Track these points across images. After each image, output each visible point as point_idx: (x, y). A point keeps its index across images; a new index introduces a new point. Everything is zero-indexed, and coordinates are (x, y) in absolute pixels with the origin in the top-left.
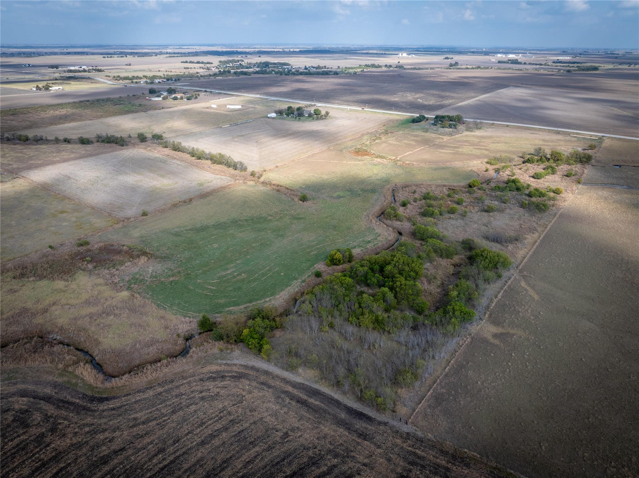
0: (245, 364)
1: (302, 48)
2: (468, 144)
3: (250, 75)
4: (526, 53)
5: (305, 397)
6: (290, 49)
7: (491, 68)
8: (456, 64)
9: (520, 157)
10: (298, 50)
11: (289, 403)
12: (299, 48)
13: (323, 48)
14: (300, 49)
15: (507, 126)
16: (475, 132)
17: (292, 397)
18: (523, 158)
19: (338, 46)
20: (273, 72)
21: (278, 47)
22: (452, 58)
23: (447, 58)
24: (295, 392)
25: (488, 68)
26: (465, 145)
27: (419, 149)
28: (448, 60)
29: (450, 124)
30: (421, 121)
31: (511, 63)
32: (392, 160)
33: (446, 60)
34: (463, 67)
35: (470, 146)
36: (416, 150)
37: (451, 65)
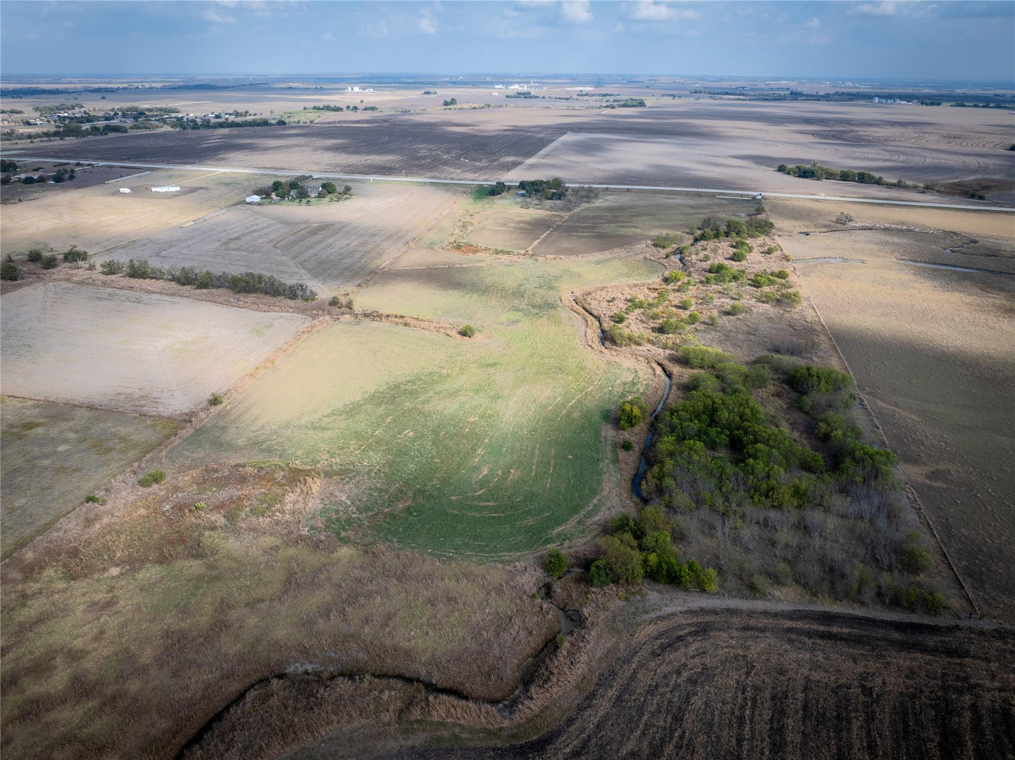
0: (686, 609)
1: (163, 82)
2: (602, 221)
3: (126, 131)
4: (530, 83)
5: (822, 628)
6: (144, 84)
8: (453, 101)
10: (159, 85)
11: (813, 643)
14: (163, 84)
15: (628, 190)
16: (593, 202)
17: (810, 634)
22: (435, 93)
23: (428, 93)
24: (800, 624)
26: (601, 223)
27: (545, 235)
28: (432, 96)
29: (554, 194)
30: (503, 191)
31: (525, 98)
32: (524, 255)
33: (427, 96)
34: (465, 106)
35: (609, 223)
36: (542, 236)
37: (446, 104)
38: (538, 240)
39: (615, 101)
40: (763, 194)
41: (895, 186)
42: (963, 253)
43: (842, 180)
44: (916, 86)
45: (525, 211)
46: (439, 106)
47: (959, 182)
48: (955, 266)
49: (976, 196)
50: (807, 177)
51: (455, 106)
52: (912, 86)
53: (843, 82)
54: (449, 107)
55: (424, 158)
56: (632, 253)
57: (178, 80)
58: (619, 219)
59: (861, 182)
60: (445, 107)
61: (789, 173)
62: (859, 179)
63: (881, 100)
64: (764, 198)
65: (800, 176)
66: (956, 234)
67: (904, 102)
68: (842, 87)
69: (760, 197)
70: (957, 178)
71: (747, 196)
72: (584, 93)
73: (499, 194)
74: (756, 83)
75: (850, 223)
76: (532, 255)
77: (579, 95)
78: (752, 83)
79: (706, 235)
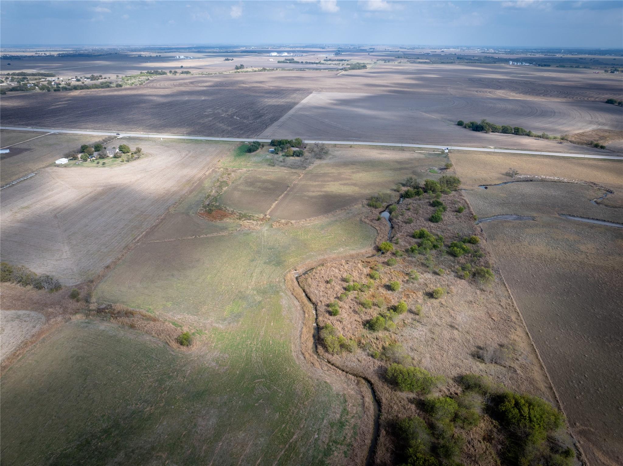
1: (60, 51)
2: (330, 179)
6: (46, 53)
7: (277, 69)
8: (242, 67)
9: (395, 190)
12: (56, 51)
13: (86, 50)
14: (58, 53)
15: (350, 146)
18: (398, 191)
19: (102, 47)
20: (37, 88)
21: (28, 50)
22: (233, 60)
23: (227, 59)
25: (273, 70)
26: (328, 181)
27: (282, 196)
28: (230, 61)
29: (294, 152)
30: (258, 149)
31: (290, 63)
32: (262, 220)
33: (227, 62)
34: (250, 69)
35: (334, 181)
36: (280, 197)
37: (237, 68)
38: (276, 202)
39: (347, 64)
40: (450, 148)
41: (541, 137)
42: (606, 206)
43: (503, 133)
44: (531, 52)
45: (271, 169)
46: (233, 70)
47: (583, 133)
48: (604, 221)
49: (598, 146)
50: (479, 131)
51: (243, 70)
52: (529, 52)
53: (488, 50)
54: (238, 70)
55: (208, 116)
56: (350, 215)
57: (70, 49)
58: (343, 176)
59: (516, 134)
60: (236, 70)
61: (465, 127)
62: (515, 132)
63: (514, 63)
64: (450, 151)
65: (474, 130)
66: (595, 184)
67: (528, 64)
68: (488, 53)
69: (447, 151)
70: (580, 129)
71: (438, 149)
72: (328, 58)
73: (254, 151)
74: (435, 50)
75: (516, 176)
76: (269, 219)
77: (325, 60)
78: (433, 50)
79: (409, 193)
